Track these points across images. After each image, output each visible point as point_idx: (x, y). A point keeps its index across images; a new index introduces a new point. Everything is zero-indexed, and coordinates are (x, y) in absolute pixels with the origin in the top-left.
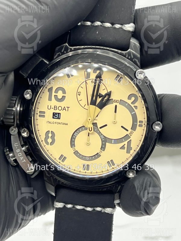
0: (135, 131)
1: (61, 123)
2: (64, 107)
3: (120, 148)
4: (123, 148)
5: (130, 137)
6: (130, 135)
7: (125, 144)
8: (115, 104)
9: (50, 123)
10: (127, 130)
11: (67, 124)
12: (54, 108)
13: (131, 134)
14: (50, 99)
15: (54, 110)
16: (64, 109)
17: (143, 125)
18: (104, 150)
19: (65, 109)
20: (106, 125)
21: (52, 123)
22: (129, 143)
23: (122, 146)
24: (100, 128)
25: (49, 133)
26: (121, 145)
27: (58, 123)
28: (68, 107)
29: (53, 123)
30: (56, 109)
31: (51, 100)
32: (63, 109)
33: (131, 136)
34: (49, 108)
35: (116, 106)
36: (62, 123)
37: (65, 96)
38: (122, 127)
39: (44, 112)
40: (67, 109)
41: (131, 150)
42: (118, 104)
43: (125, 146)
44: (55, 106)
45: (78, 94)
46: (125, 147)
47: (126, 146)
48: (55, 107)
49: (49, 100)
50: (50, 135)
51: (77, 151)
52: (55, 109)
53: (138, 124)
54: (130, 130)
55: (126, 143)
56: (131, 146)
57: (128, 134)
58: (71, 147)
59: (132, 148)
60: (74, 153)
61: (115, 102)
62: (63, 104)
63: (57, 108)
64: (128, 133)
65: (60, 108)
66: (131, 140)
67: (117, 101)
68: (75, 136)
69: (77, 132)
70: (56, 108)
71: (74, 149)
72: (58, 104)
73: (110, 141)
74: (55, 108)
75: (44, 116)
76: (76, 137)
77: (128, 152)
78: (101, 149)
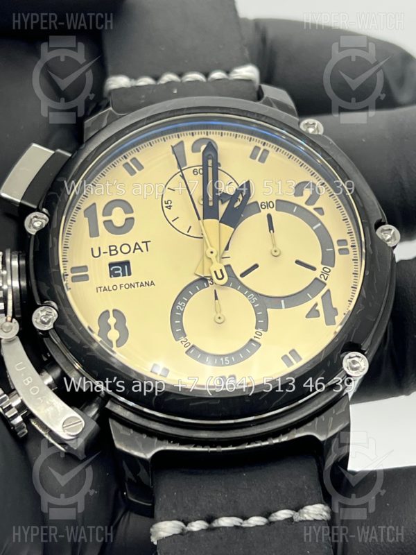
0: (333, 266)
1: (136, 285)
2: (137, 243)
3: (307, 317)
4: (313, 313)
5: (325, 284)
6: (323, 279)
7: (316, 305)
8: (265, 212)
9: (105, 289)
10: (314, 269)
11: (152, 283)
12: (110, 251)
13: (326, 276)
14: (94, 232)
15: (111, 255)
16: (137, 247)
17: (351, 249)
18: (266, 330)
19: (140, 248)
20: (256, 266)
21: (111, 288)
22: (327, 297)
23: (311, 310)
24: (243, 275)
25: (109, 317)
26: (307, 306)
27: (127, 286)
28: (146, 242)
29: (115, 288)
30: (115, 252)
31: (98, 235)
32: (135, 249)
33: (326, 279)
34: (96, 254)
35: (269, 217)
36: (139, 284)
37: (133, 218)
38: (297, 262)
39: (85, 268)
40: (143, 246)
41: (337, 315)
42: (273, 212)
43: (317, 308)
44: (110, 247)
45: (164, 205)
46: (318, 311)
47: (320, 308)
48: (113, 248)
49: (91, 236)
50: (112, 321)
51: (193, 346)
52: (113, 253)
53: (337, 248)
54: (320, 267)
55: (318, 299)
56: (334, 306)
57: (319, 278)
58: (177, 340)
59: (335, 309)
60: (186, 352)
61: (263, 207)
62: (130, 238)
63: (118, 249)
64: (317, 274)
65: (125, 249)
66: (329, 291)
67: (268, 206)
68: (179, 311)
69: (184, 301)
70: (115, 250)
71: (184, 343)
72: (117, 240)
73: (276, 301)
74: (112, 250)
75: (86, 278)
76: (182, 312)
77: (330, 321)
78: (256, 328)
